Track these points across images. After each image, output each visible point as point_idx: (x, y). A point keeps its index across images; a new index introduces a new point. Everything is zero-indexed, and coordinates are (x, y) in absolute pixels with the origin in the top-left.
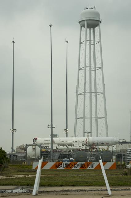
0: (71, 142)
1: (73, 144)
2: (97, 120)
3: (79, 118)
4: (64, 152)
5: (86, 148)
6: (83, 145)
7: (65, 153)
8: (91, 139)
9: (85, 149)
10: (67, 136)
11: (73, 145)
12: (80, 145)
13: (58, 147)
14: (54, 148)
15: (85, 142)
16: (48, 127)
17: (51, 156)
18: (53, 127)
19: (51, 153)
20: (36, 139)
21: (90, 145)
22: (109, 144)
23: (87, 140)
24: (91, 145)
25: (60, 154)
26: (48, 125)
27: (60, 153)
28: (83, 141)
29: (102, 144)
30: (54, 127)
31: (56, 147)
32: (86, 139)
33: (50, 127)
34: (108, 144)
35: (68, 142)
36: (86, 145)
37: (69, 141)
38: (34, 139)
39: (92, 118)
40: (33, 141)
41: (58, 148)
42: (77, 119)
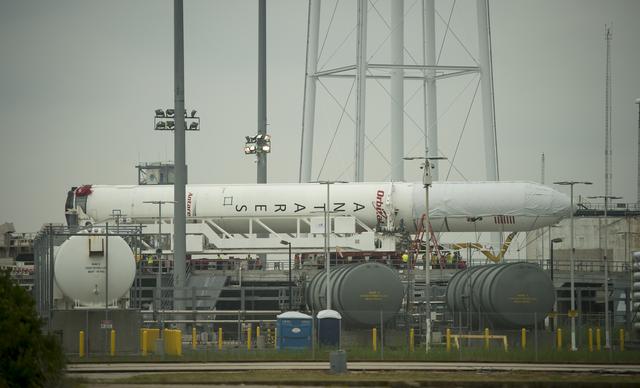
0: (291, 209)
1: (302, 222)
2: (430, 83)
3: (327, 74)
4: (251, 268)
5: (378, 244)
6: (359, 230)
7: (253, 276)
8: (406, 194)
9: (372, 248)
10: (262, 178)
11: (306, 229)
12: (346, 225)
13: (213, 238)
14: (193, 244)
15: (370, 213)
16: (160, 126)
17: (178, 294)
18: (190, 122)
19: (178, 271)
20: (86, 191)
21: (401, 230)
22: (511, 219)
23: (386, 200)
24: (409, 229)
25: (229, 282)
26: (159, 113)
27: (229, 273)
28: (359, 207)
29: (473, 222)
30: (194, 126)
31: (206, 240)
32: (380, 195)
33: (170, 124)
34: (504, 222)
35: (271, 209)
36: (379, 226)
37: (281, 207)
38: (70, 195)
39: (408, 72)
40: (69, 206)
41: (213, 247)
42: (316, 77)
